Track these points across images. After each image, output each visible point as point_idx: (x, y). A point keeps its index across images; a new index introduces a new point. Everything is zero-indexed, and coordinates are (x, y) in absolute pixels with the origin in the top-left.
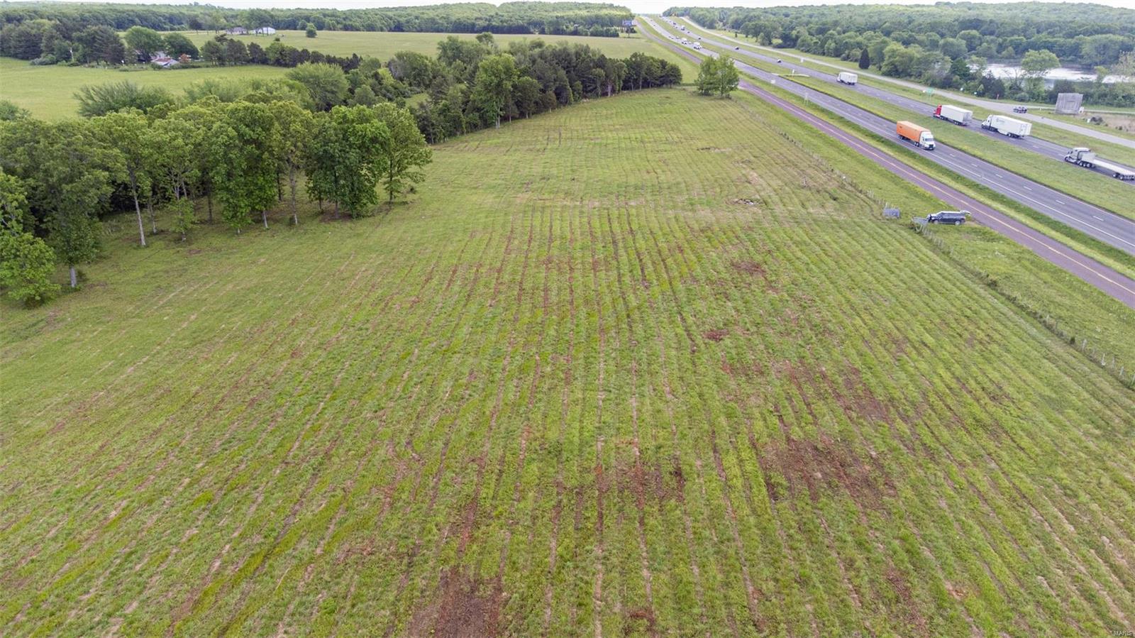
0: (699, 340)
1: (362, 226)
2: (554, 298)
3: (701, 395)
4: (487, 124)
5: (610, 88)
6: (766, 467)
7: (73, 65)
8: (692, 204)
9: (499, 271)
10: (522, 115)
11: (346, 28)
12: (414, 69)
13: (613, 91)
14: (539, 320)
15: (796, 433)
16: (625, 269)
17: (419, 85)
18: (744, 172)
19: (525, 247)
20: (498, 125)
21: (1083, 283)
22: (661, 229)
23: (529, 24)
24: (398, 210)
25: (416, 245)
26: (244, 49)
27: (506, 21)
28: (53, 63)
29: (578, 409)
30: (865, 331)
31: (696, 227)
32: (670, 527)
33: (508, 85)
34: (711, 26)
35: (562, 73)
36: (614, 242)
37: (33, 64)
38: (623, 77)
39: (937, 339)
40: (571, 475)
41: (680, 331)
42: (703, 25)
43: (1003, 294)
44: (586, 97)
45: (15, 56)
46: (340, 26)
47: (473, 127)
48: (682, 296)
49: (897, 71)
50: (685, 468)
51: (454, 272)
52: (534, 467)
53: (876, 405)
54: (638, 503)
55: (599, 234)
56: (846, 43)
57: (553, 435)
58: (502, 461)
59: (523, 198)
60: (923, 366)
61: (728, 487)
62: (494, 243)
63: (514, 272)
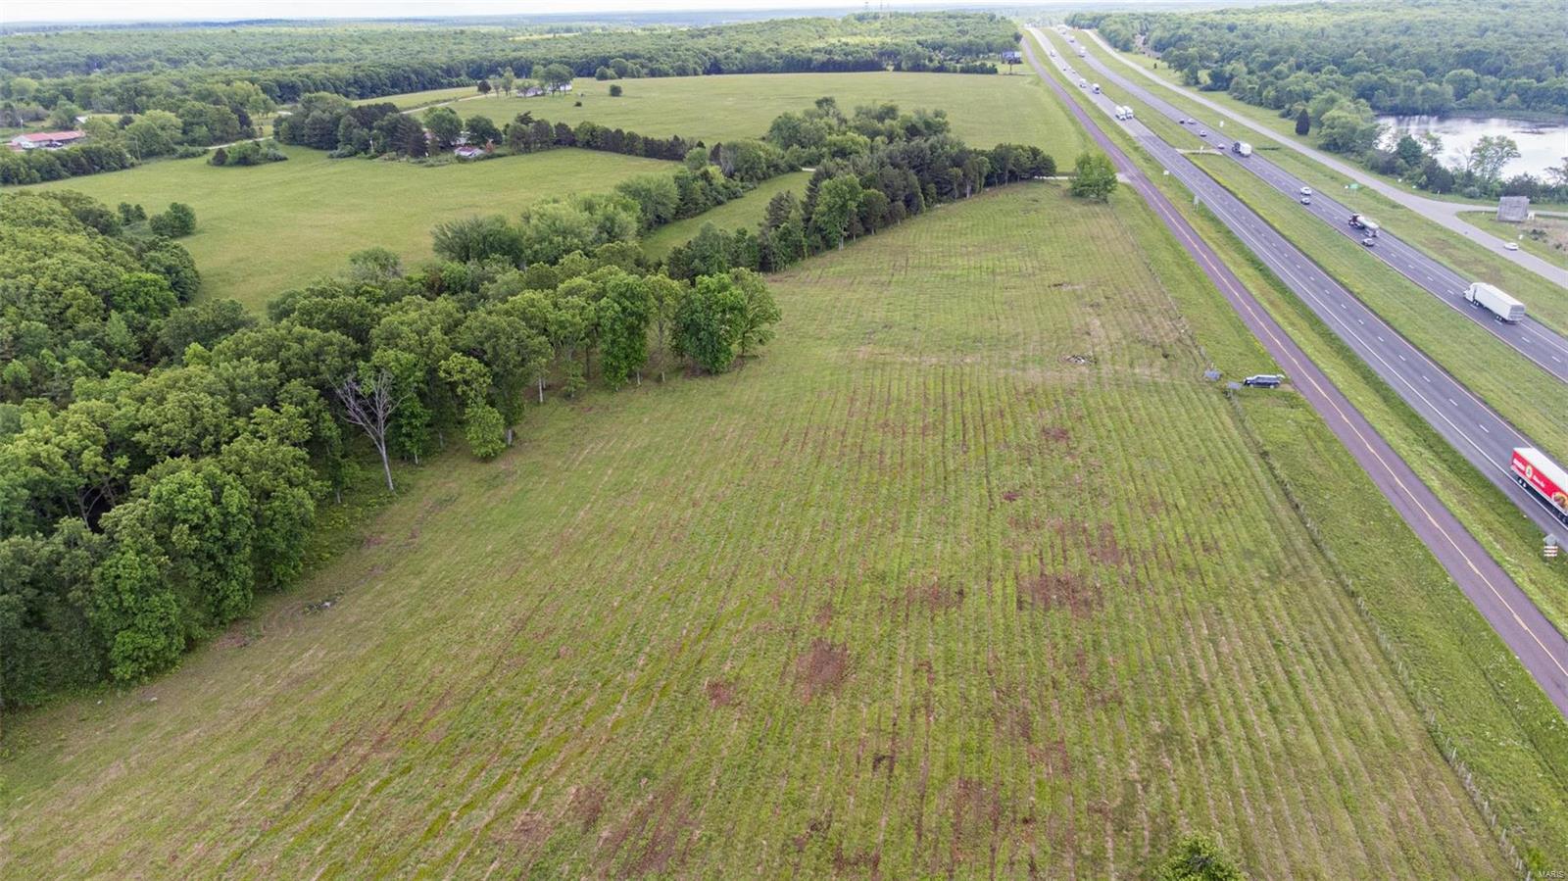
0: (997, 501)
1: (721, 383)
2: (887, 461)
3: (988, 542)
4: (829, 245)
5: (969, 188)
6: (1020, 590)
7: (373, 157)
8: (1024, 362)
9: (844, 434)
10: (868, 231)
11: (653, 73)
12: (746, 162)
13: (973, 191)
14: (875, 480)
15: (1049, 570)
16: (949, 434)
17: (751, 180)
18: (1088, 319)
19: (866, 410)
20: (841, 246)
21: (1346, 453)
22: (989, 390)
23: (882, 54)
24: (751, 364)
25: (772, 406)
26: (551, 130)
27: (851, 54)
28: (351, 155)
29: (899, 550)
30: (1132, 496)
31: (1022, 389)
32: (948, 622)
33: (852, 205)
34: (1126, 47)
35: (914, 178)
36: (944, 405)
37: (331, 157)
38: (985, 174)
39: (1189, 502)
40: (891, 591)
41: (984, 492)
42: (1115, 46)
43: (1267, 463)
44: (940, 201)
45: (309, 145)
46: (645, 71)
47: (815, 250)
48: (992, 461)
49: (1336, 144)
50: (966, 590)
51: (806, 434)
52: (867, 586)
53: (1114, 552)
54: (932, 611)
55: (931, 397)
56: (1290, 91)
57: (880, 566)
58: (846, 582)
59: (864, 352)
60: (1166, 524)
61: (991, 602)
62: (838, 405)
63: (856, 435)
